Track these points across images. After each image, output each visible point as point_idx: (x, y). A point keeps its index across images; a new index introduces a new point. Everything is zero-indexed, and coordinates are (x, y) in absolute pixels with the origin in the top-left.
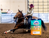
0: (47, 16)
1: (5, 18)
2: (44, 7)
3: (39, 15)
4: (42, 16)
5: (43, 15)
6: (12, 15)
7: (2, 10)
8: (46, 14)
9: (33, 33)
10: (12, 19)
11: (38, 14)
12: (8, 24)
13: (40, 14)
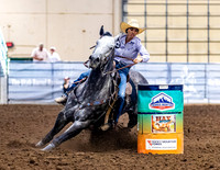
0: (203, 74)
1: (23, 81)
2: (193, 35)
3: (169, 71)
4: (183, 76)
5: (189, 71)
6: (53, 70)
7: (10, 46)
8: (202, 67)
9: (148, 147)
10: (53, 86)
11: (165, 67)
12: (36, 106)
13: (173, 67)
